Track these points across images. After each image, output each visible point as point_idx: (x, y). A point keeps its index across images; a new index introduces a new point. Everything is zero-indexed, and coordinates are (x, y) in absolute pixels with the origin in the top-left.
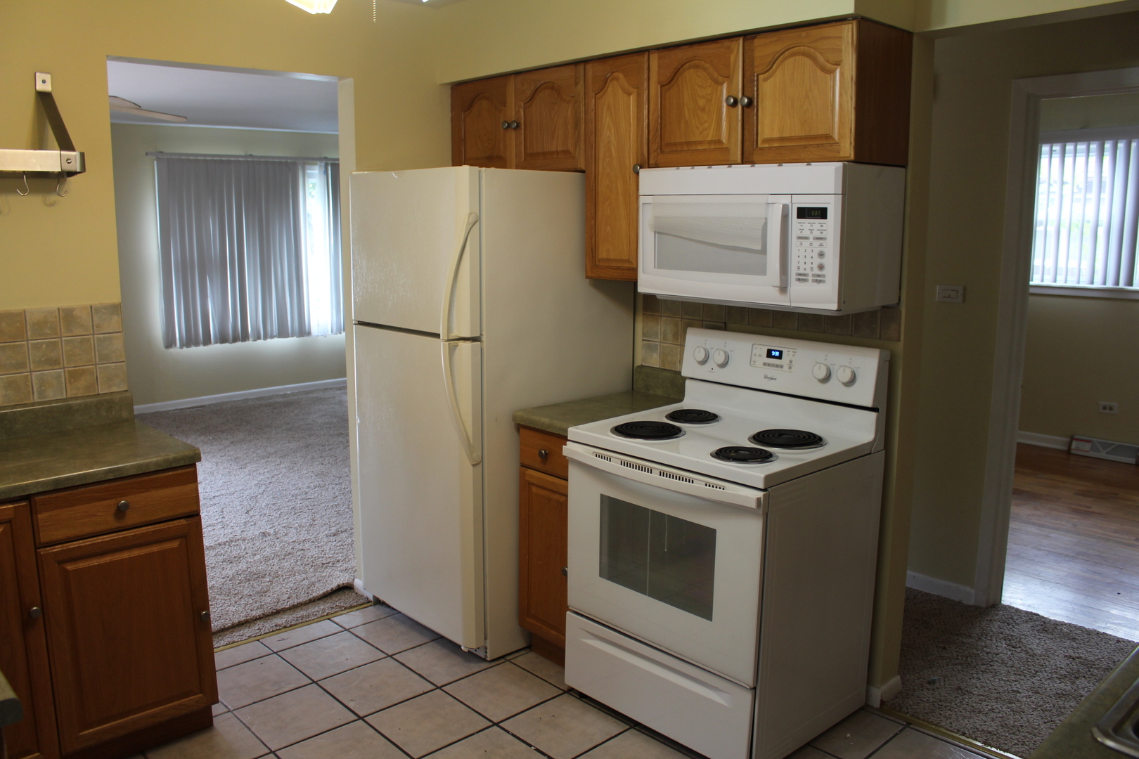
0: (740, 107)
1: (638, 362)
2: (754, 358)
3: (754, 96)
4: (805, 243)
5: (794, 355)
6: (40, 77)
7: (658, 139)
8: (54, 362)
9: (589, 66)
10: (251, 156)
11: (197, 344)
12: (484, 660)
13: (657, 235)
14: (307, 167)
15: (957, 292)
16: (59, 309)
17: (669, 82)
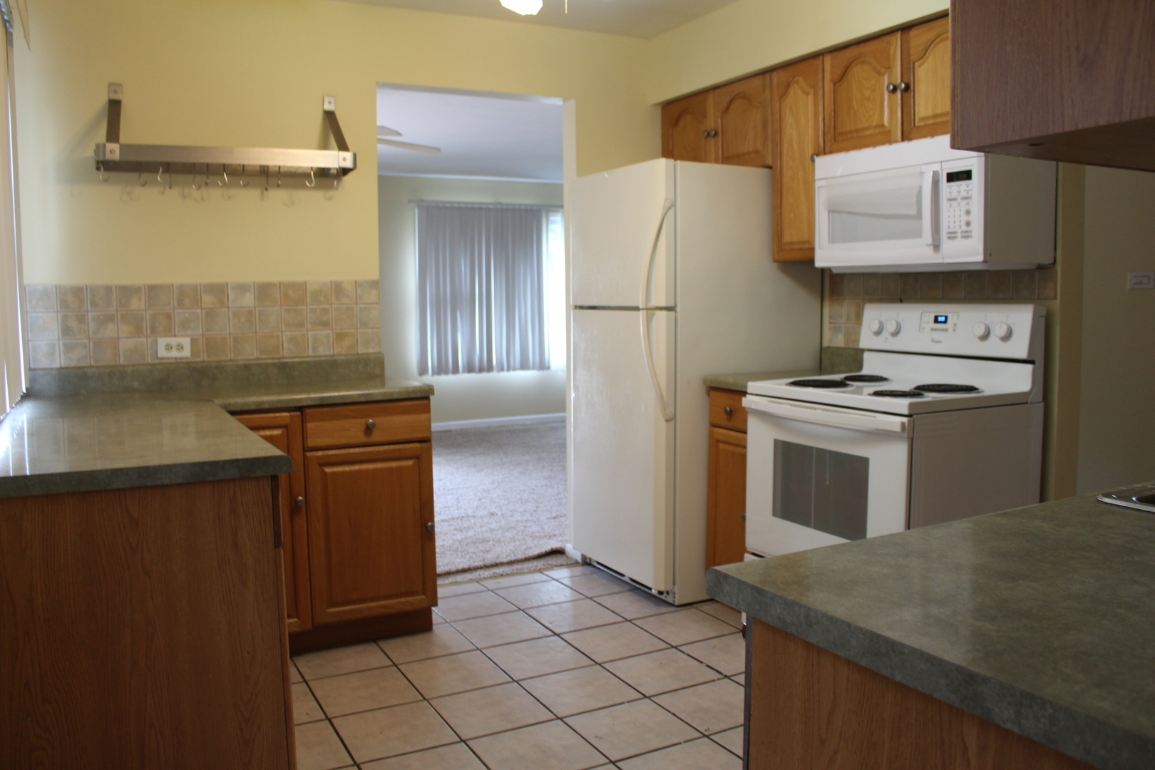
0: (899, 93)
1: (826, 344)
2: (923, 325)
3: (910, 79)
4: (954, 204)
5: (958, 319)
6: (326, 99)
7: (832, 130)
8: (325, 324)
9: (775, 75)
10: (500, 204)
11: (446, 372)
12: (673, 605)
13: (830, 214)
14: (550, 214)
15: (1149, 277)
16: (331, 282)
17: (840, 80)
